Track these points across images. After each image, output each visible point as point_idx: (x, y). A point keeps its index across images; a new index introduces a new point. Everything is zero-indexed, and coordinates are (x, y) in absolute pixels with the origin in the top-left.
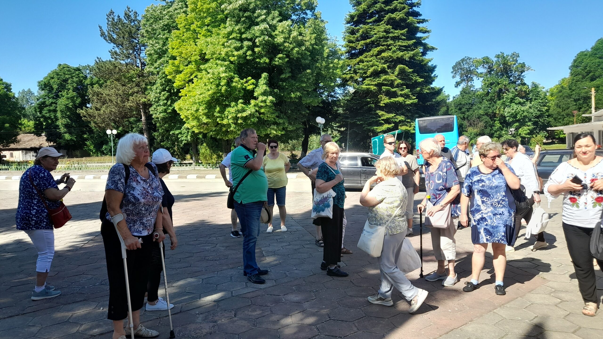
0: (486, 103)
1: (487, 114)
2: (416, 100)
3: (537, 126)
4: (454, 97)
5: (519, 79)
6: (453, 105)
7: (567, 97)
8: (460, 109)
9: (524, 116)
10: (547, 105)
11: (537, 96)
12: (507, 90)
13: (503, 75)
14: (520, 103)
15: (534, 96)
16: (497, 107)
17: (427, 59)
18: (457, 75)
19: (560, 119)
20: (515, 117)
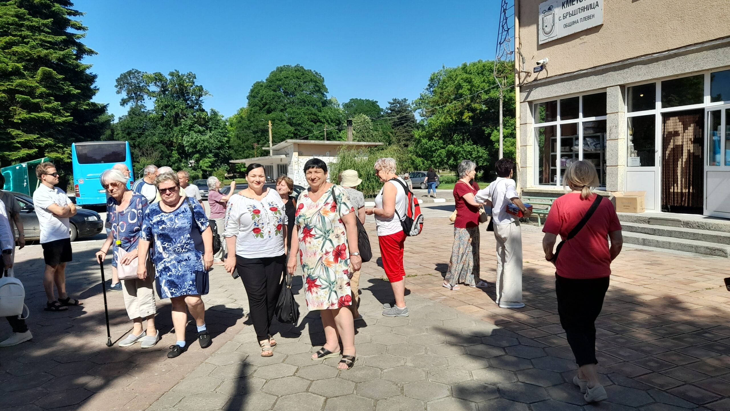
0: (160, 129)
1: (162, 142)
2: (70, 118)
3: (218, 158)
4: (120, 118)
5: (197, 104)
6: (119, 128)
7: (246, 128)
8: (129, 134)
9: (204, 146)
10: (228, 135)
11: (217, 125)
12: (184, 116)
13: (179, 98)
14: (199, 131)
15: (214, 125)
16: (174, 135)
17: (83, 65)
18: (123, 91)
19: (240, 151)
20: (195, 147)
